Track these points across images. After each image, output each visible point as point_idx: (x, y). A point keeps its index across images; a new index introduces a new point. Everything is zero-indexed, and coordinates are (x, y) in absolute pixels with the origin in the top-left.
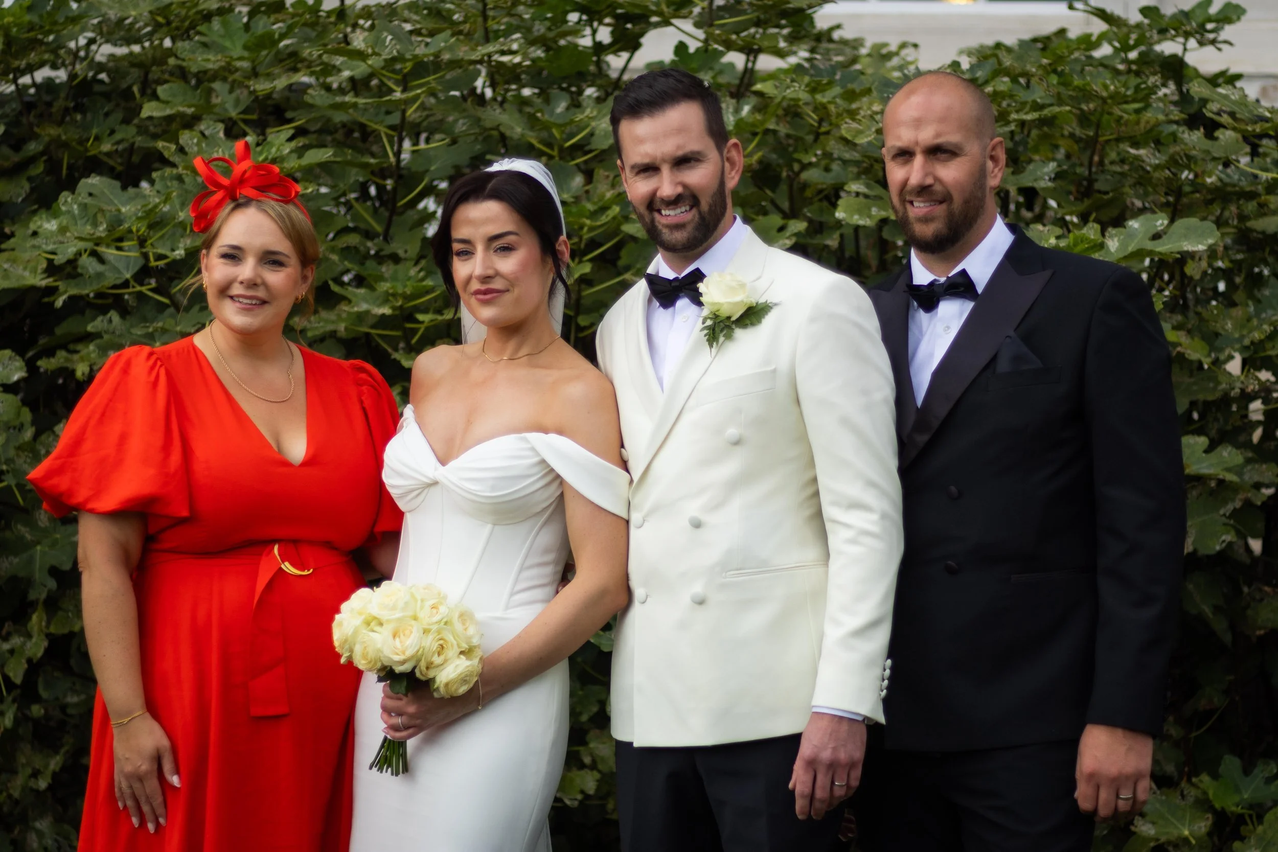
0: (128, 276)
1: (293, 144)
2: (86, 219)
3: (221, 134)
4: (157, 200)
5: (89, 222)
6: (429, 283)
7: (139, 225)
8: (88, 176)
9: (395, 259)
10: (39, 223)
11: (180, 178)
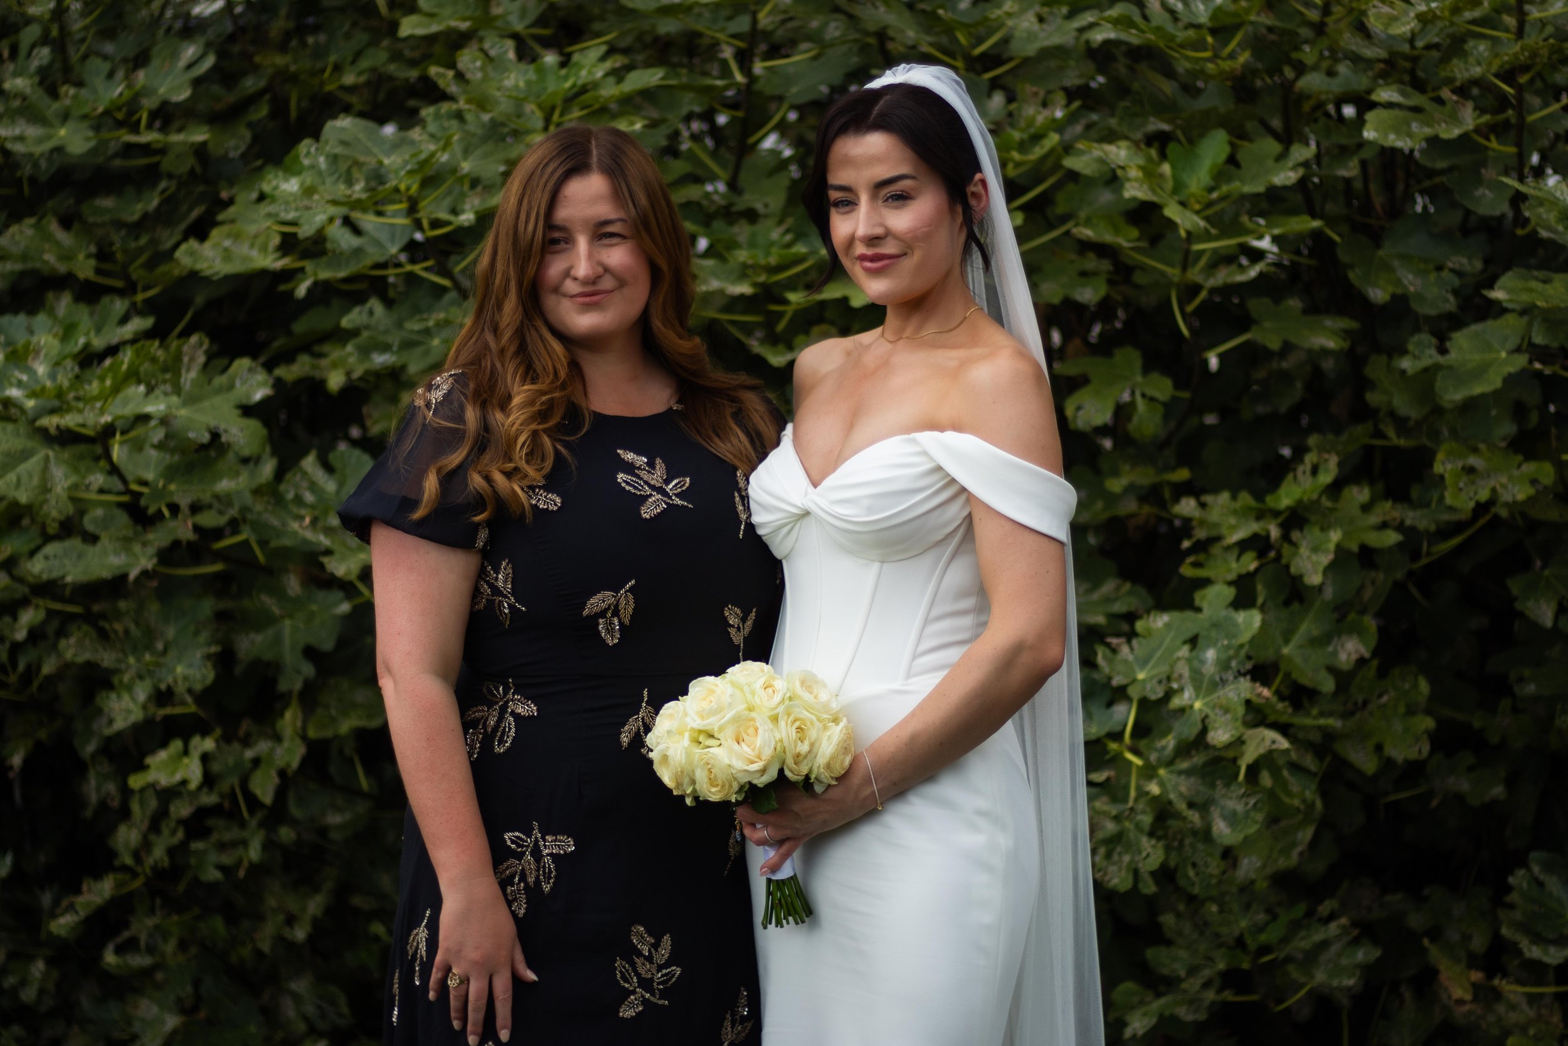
0: (394, 250)
1: (608, 65)
2: (336, 176)
3: (512, 55)
4: (432, 147)
5: (341, 180)
6: (800, 249)
7: (409, 182)
8: (334, 117)
9: (751, 216)
10: (274, 183)
11: (459, 116)
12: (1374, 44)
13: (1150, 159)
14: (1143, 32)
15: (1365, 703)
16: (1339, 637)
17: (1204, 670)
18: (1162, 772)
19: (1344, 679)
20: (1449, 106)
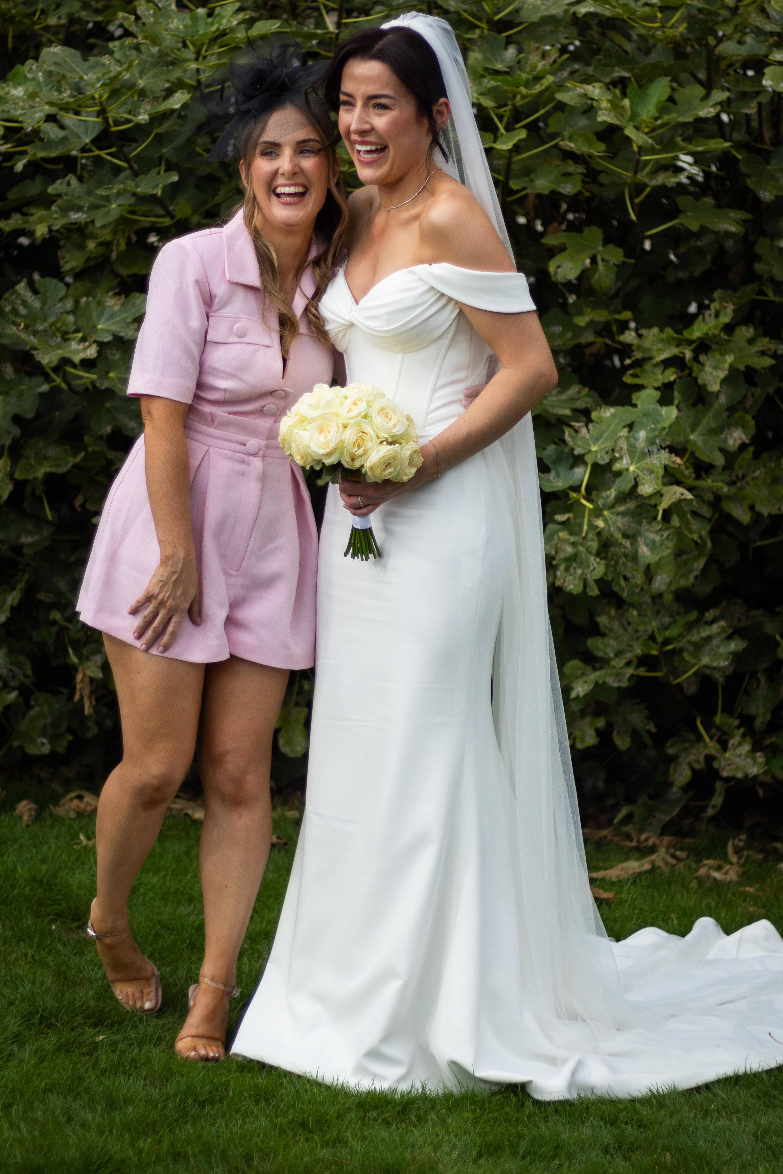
0: (87, 141)
1: (241, 16)
2: (50, 86)
3: (173, 7)
4: (119, 69)
5: (54, 89)
7: (102, 92)
8: (50, 46)
10: (7, 89)
12: (772, 23)
13: (615, 96)
14: (614, 7)
15: (744, 477)
16: (729, 429)
17: (637, 445)
18: (606, 513)
19: (730, 457)
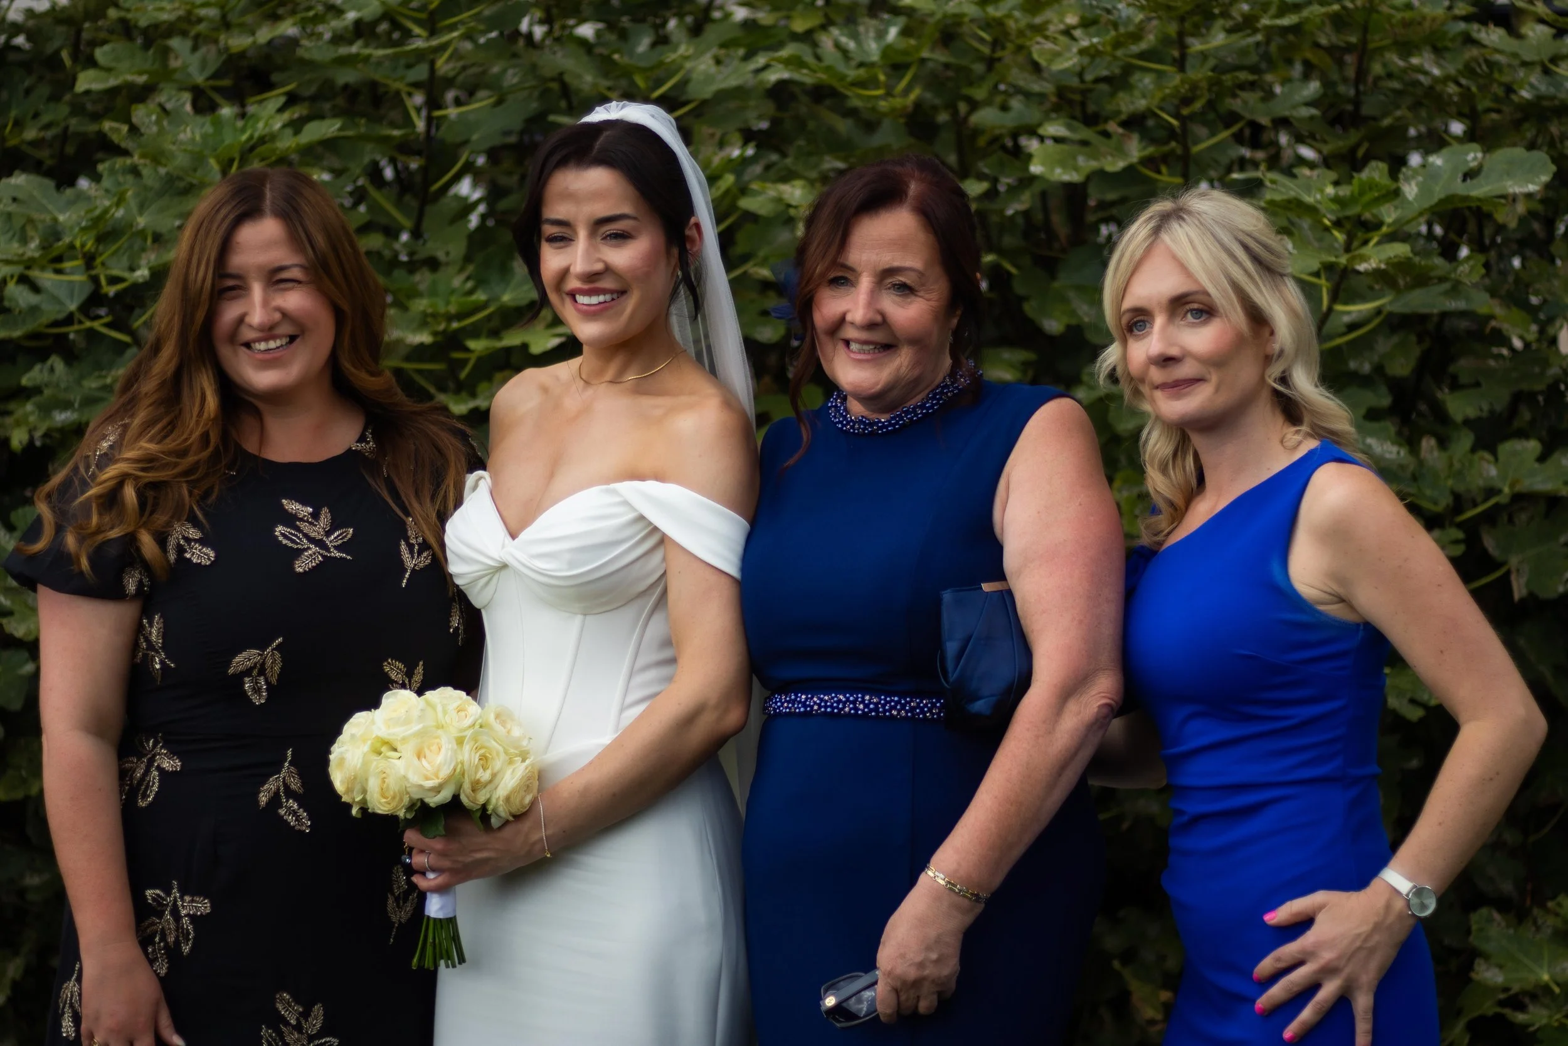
0: (73, 307)
1: (286, 116)
2: (10, 234)
3: (188, 108)
4: (107, 203)
5: (16, 237)
6: (481, 296)
7: (85, 238)
8: (10, 175)
9: (433, 264)
11: (135, 171)
12: (1045, 79)
14: (815, 71)
20: (1115, 139)
